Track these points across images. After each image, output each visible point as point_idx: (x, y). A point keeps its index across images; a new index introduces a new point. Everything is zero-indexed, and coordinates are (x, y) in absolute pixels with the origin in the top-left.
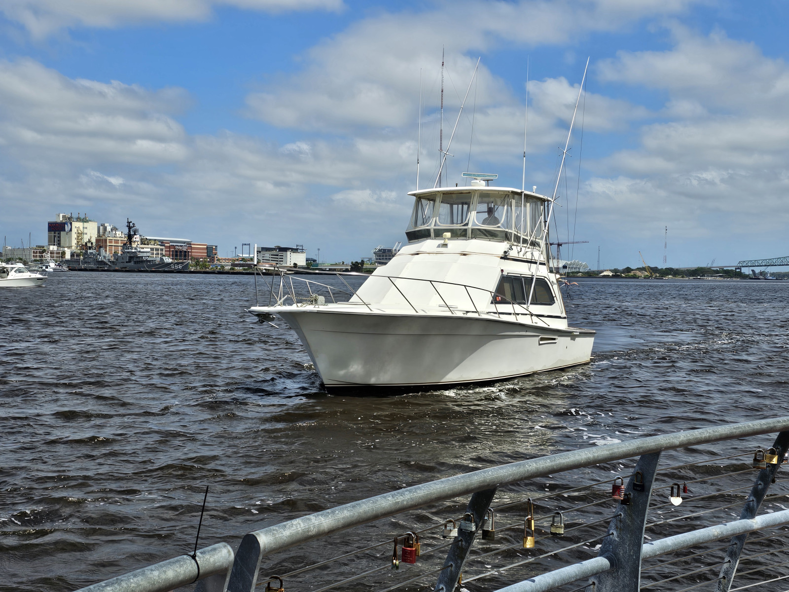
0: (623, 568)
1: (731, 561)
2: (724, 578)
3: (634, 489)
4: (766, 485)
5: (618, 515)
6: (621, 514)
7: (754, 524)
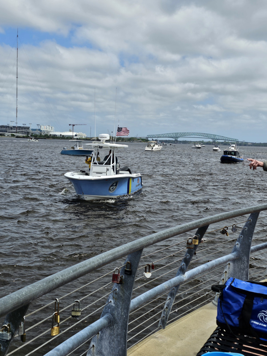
0: (117, 324)
1: (171, 299)
2: (167, 308)
3: (125, 273)
4: (191, 256)
5: (115, 290)
6: (116, 289)
7: (184, 278)
